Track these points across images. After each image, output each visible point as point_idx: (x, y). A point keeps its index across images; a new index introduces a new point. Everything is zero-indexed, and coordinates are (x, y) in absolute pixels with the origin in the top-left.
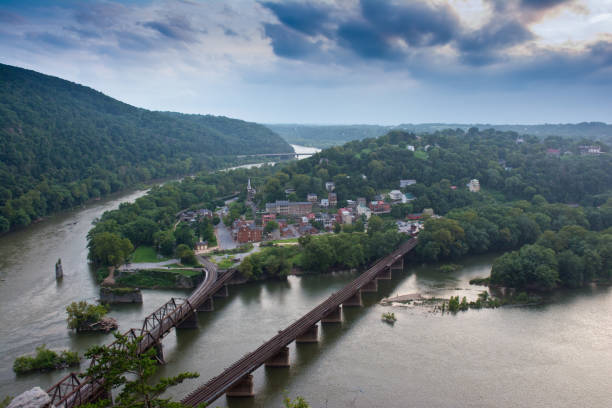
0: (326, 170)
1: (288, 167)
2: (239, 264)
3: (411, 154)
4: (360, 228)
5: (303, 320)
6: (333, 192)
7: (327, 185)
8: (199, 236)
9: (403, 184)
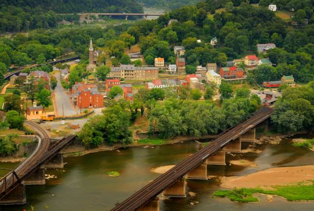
0: (175, 33)
1: (136, 29)
2: (78, 130)
3: (272, 14)
4: (208, 96)
5: (143, 191)
6: (182, 57)
7: (176, 49)
8: (33, 100)
9: (261, 48)
